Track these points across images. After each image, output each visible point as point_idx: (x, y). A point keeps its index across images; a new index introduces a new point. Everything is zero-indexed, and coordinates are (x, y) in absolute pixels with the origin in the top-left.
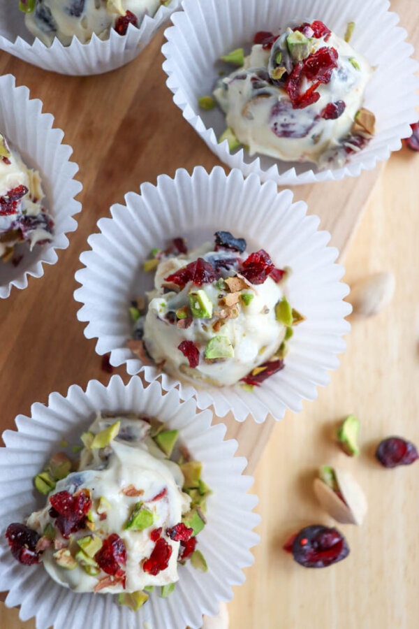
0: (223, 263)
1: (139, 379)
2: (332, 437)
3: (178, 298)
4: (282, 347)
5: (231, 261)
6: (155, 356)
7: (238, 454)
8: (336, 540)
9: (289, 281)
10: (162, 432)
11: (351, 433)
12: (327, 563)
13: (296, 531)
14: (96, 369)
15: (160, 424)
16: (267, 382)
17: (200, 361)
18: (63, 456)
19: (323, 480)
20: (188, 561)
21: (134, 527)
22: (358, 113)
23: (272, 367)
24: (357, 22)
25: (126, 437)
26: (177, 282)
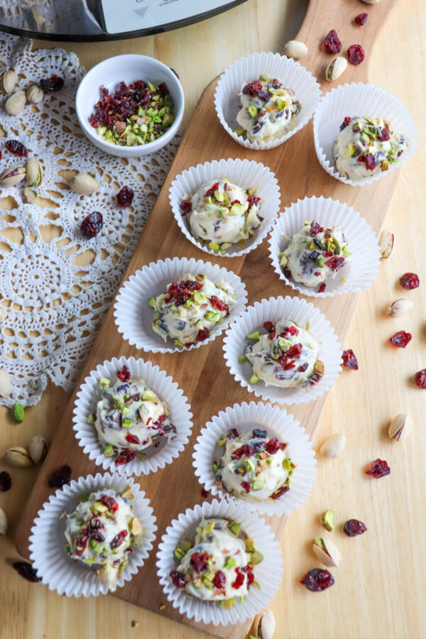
0: (257, 445)
1: (225, 500)
2: (321, 522)
3: (239, 462)
4: (287, 480)
5: (261, 443)
6: (229, 488)
7: (271, 531)
8: (327, 576)
9: (288, 448)
10: (233, 525)
11: (329, 519)
12: (323, 588)
13: (306, 572)
14: (199, 496)
15: (232, 521)
16: (282, 497)
17: (251, 490)
18: (187, 539)
19: (317, 545)
20: (251, 586)
21: (228, 566)
22: (315, 365)
23: (283, 490)
24: (311, 322)
25: (218, 528)
26: (238, 455)
